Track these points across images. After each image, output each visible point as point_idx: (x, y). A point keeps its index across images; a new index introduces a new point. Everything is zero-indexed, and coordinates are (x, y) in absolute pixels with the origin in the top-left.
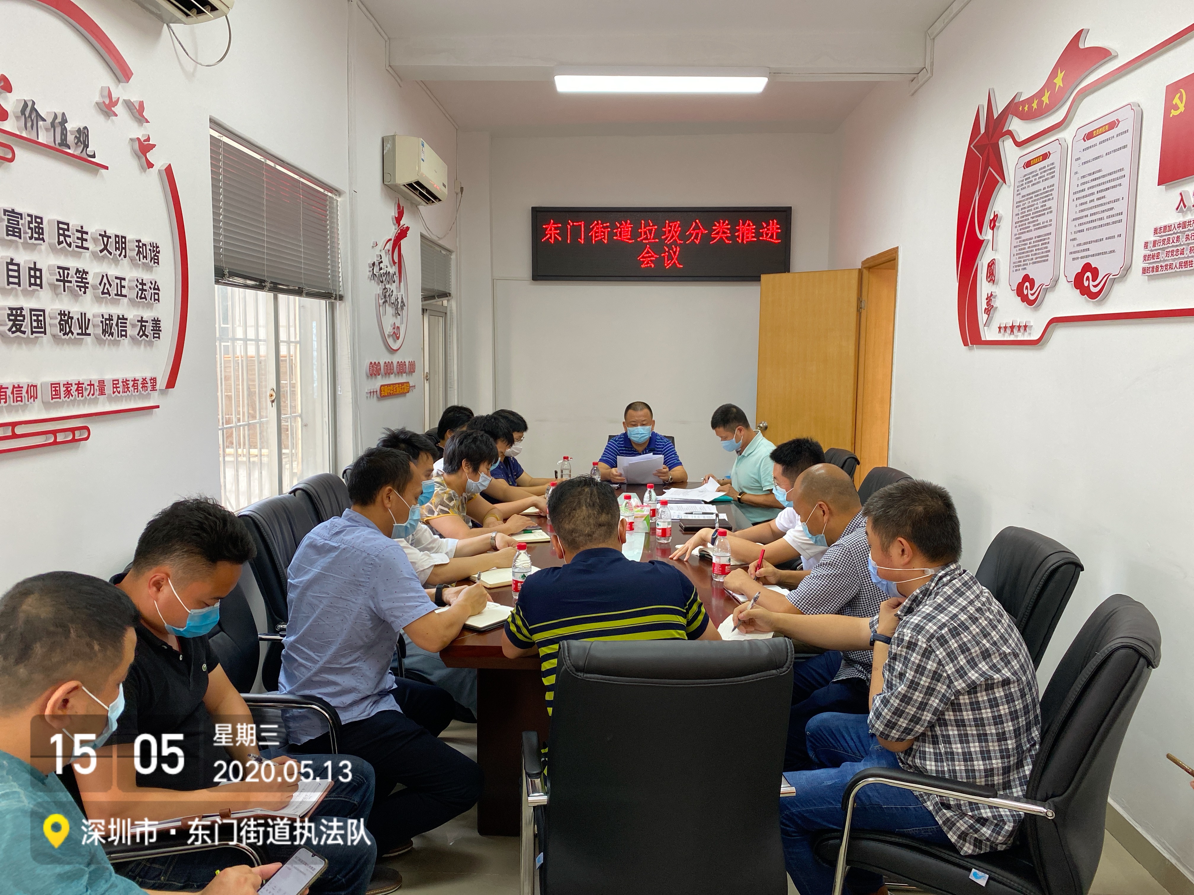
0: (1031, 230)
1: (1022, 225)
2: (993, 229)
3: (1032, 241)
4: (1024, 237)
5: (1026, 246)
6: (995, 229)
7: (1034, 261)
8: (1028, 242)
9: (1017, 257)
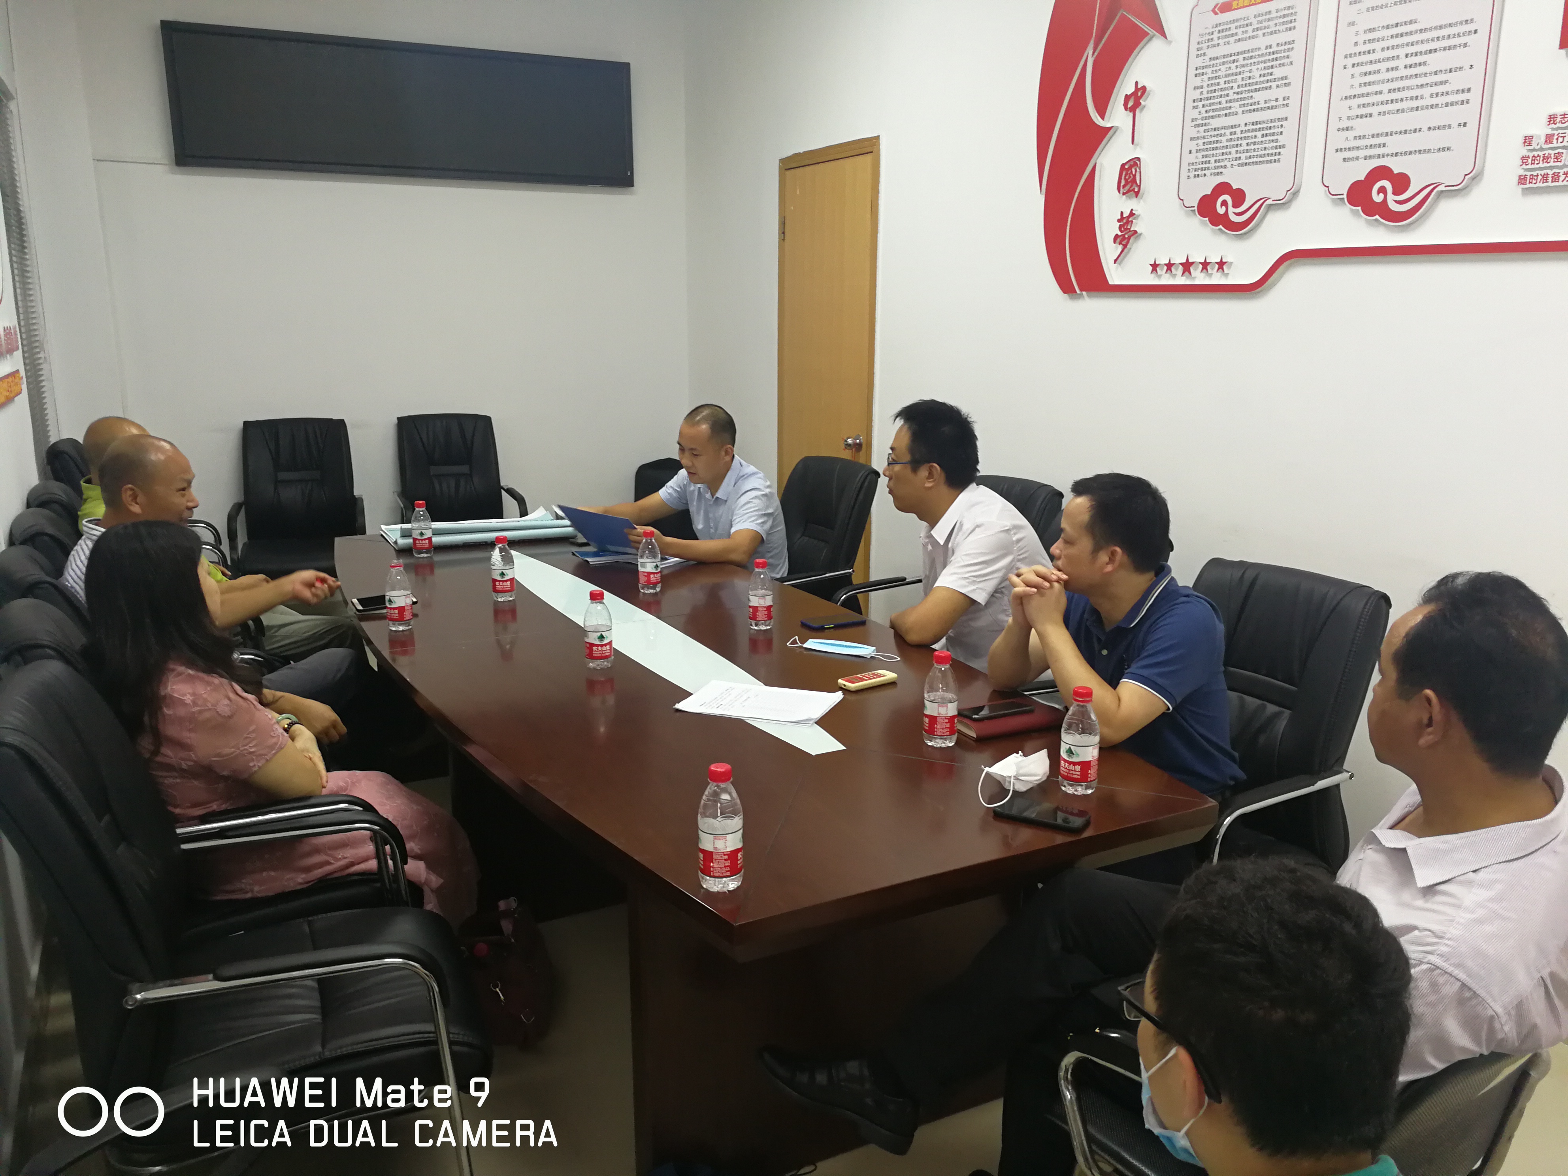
0: (1236, 114)
1: (1210, 105)
2: (1133, 110)
3: (1238, 130)
4: (1215, 123)
5: (1224, 139)
6: (1138, 111)
7: (1243, 161)
8: (1228, 132)
9: (1200, 155)
